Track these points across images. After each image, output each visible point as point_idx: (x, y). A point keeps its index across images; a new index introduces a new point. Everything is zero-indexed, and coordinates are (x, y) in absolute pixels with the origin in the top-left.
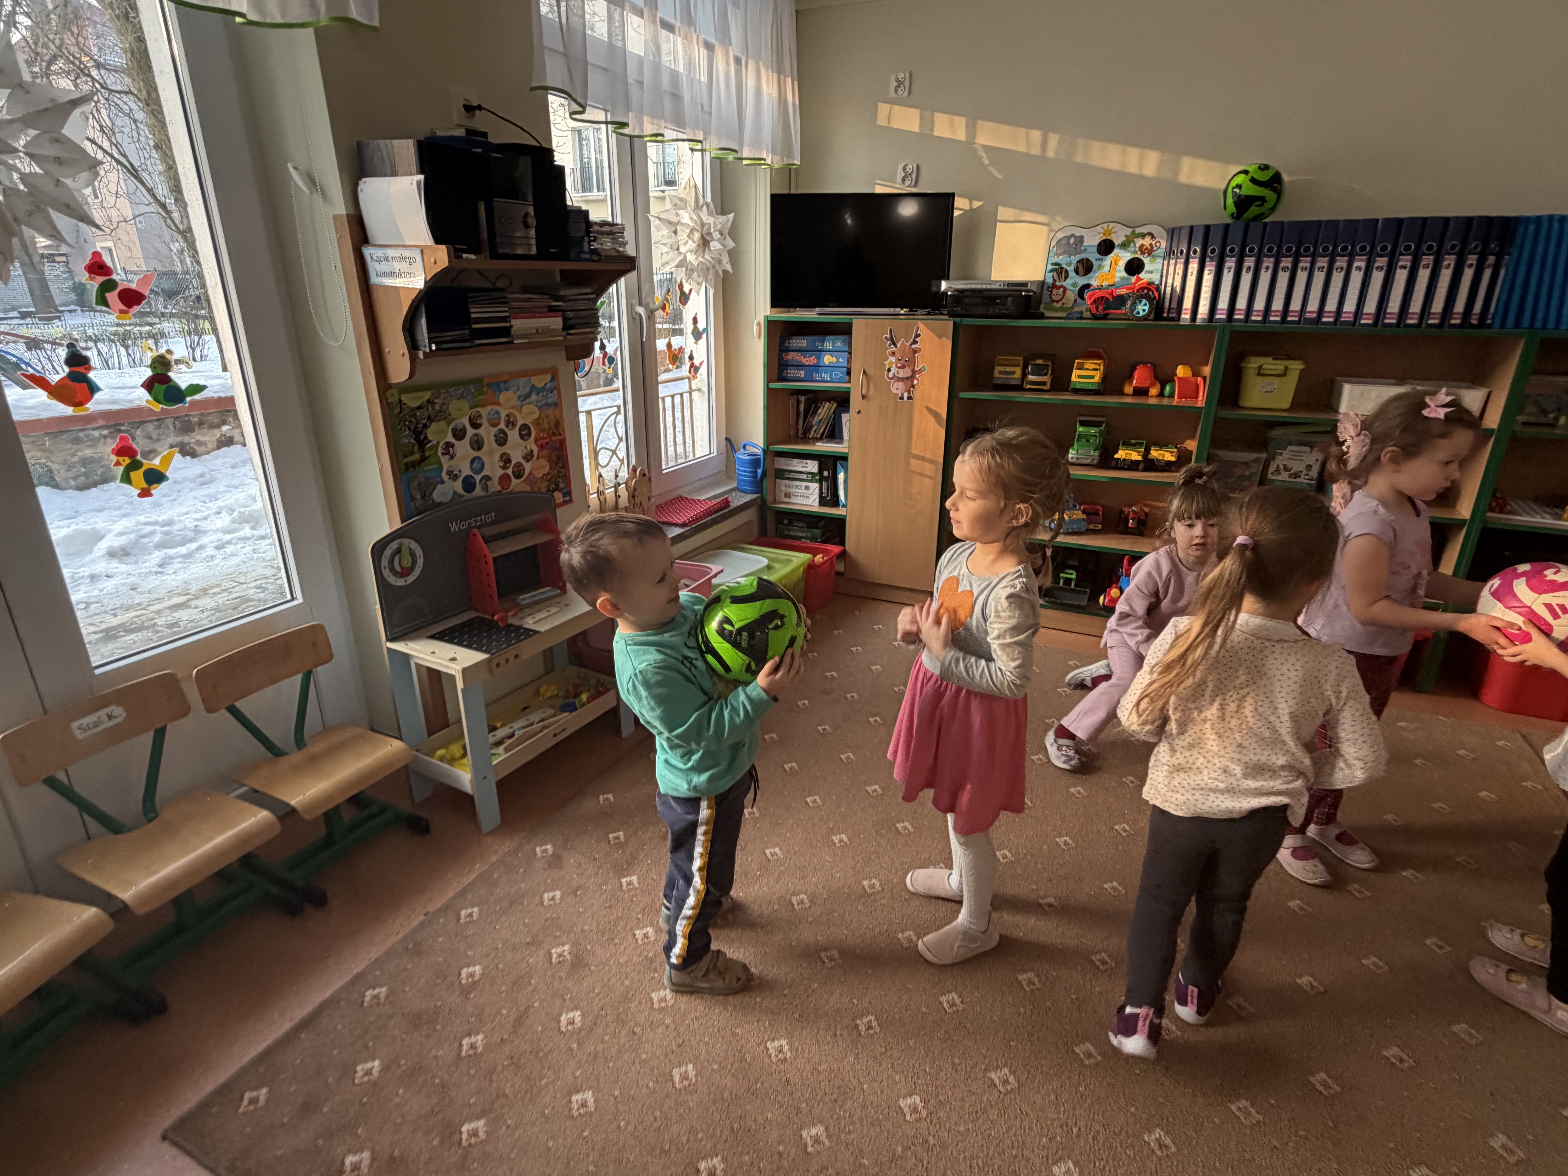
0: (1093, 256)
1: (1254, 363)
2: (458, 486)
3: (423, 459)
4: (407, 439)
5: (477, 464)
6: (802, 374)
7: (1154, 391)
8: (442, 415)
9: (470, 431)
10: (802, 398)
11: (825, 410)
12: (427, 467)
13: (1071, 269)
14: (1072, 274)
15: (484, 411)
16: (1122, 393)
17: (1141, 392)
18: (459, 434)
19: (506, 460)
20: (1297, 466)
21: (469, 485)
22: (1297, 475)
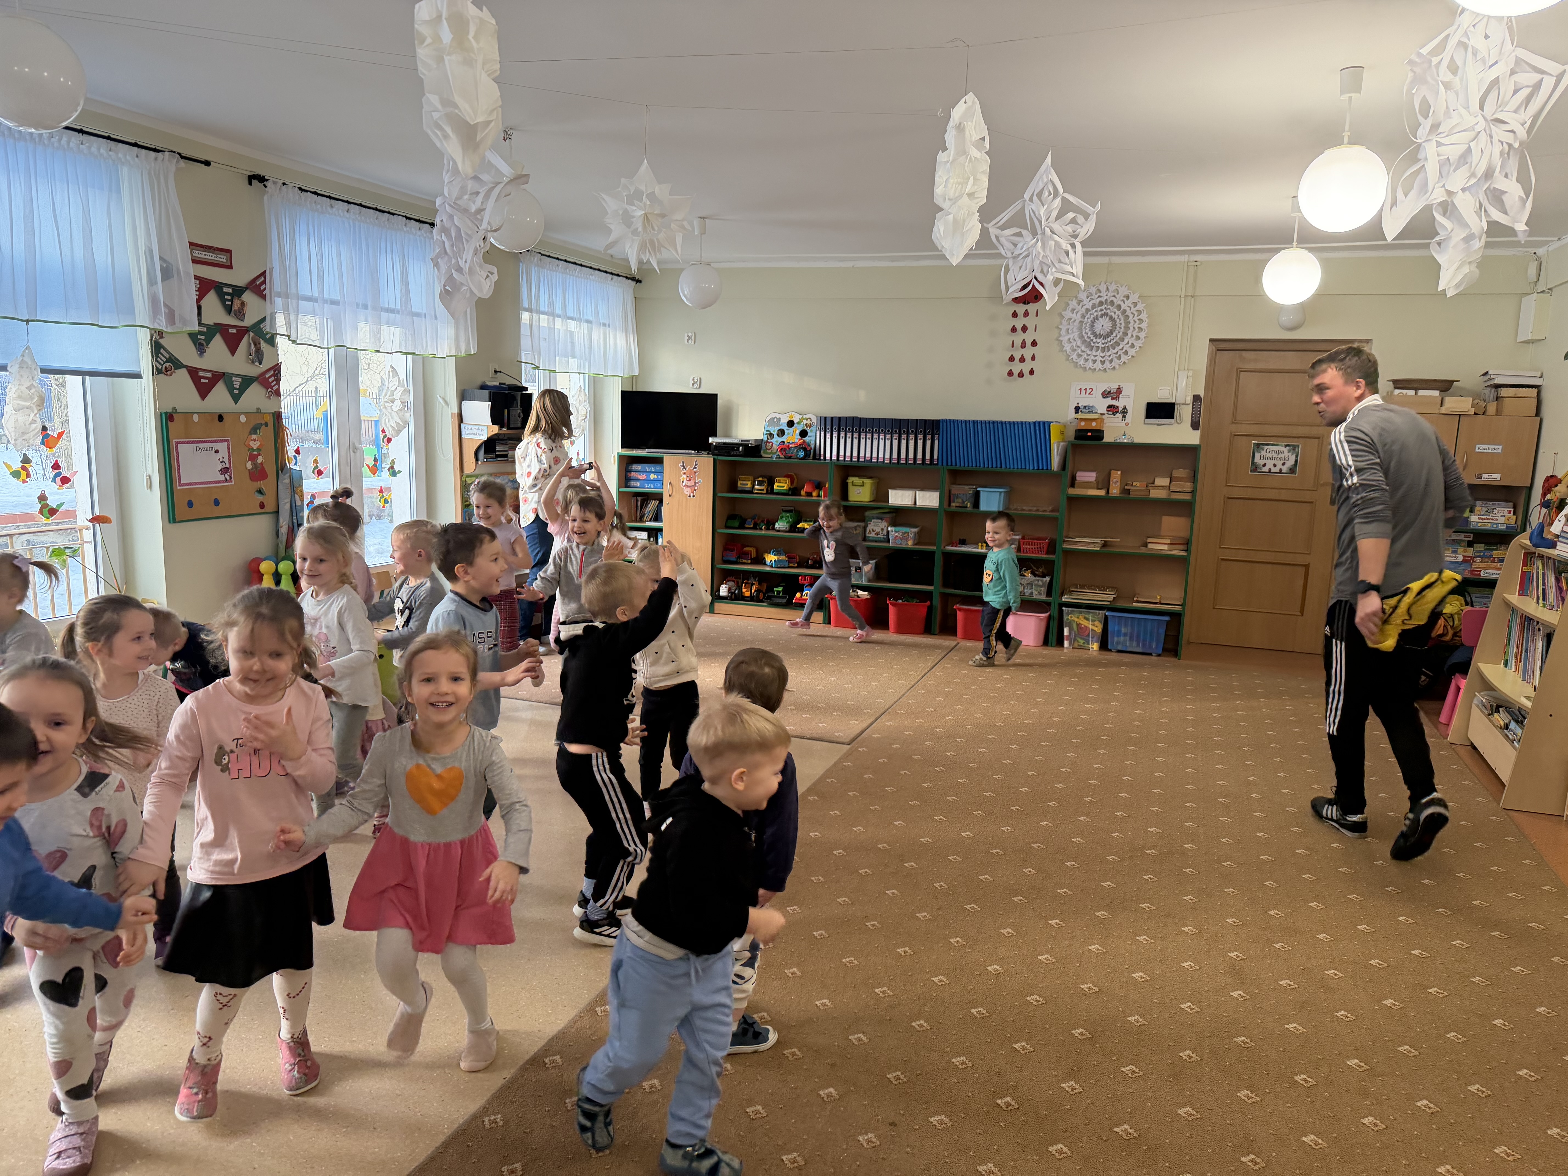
0: (785, 428)
1: (851, 480)
6: (638, 484)
7: (814, 494)
10: (639, 499)
11: (653, 504)
13: (775, 433)
14: (776, 436)
16: (800, 495)
17: (809, 494)
20: (878, 530)
22: (878, 534)
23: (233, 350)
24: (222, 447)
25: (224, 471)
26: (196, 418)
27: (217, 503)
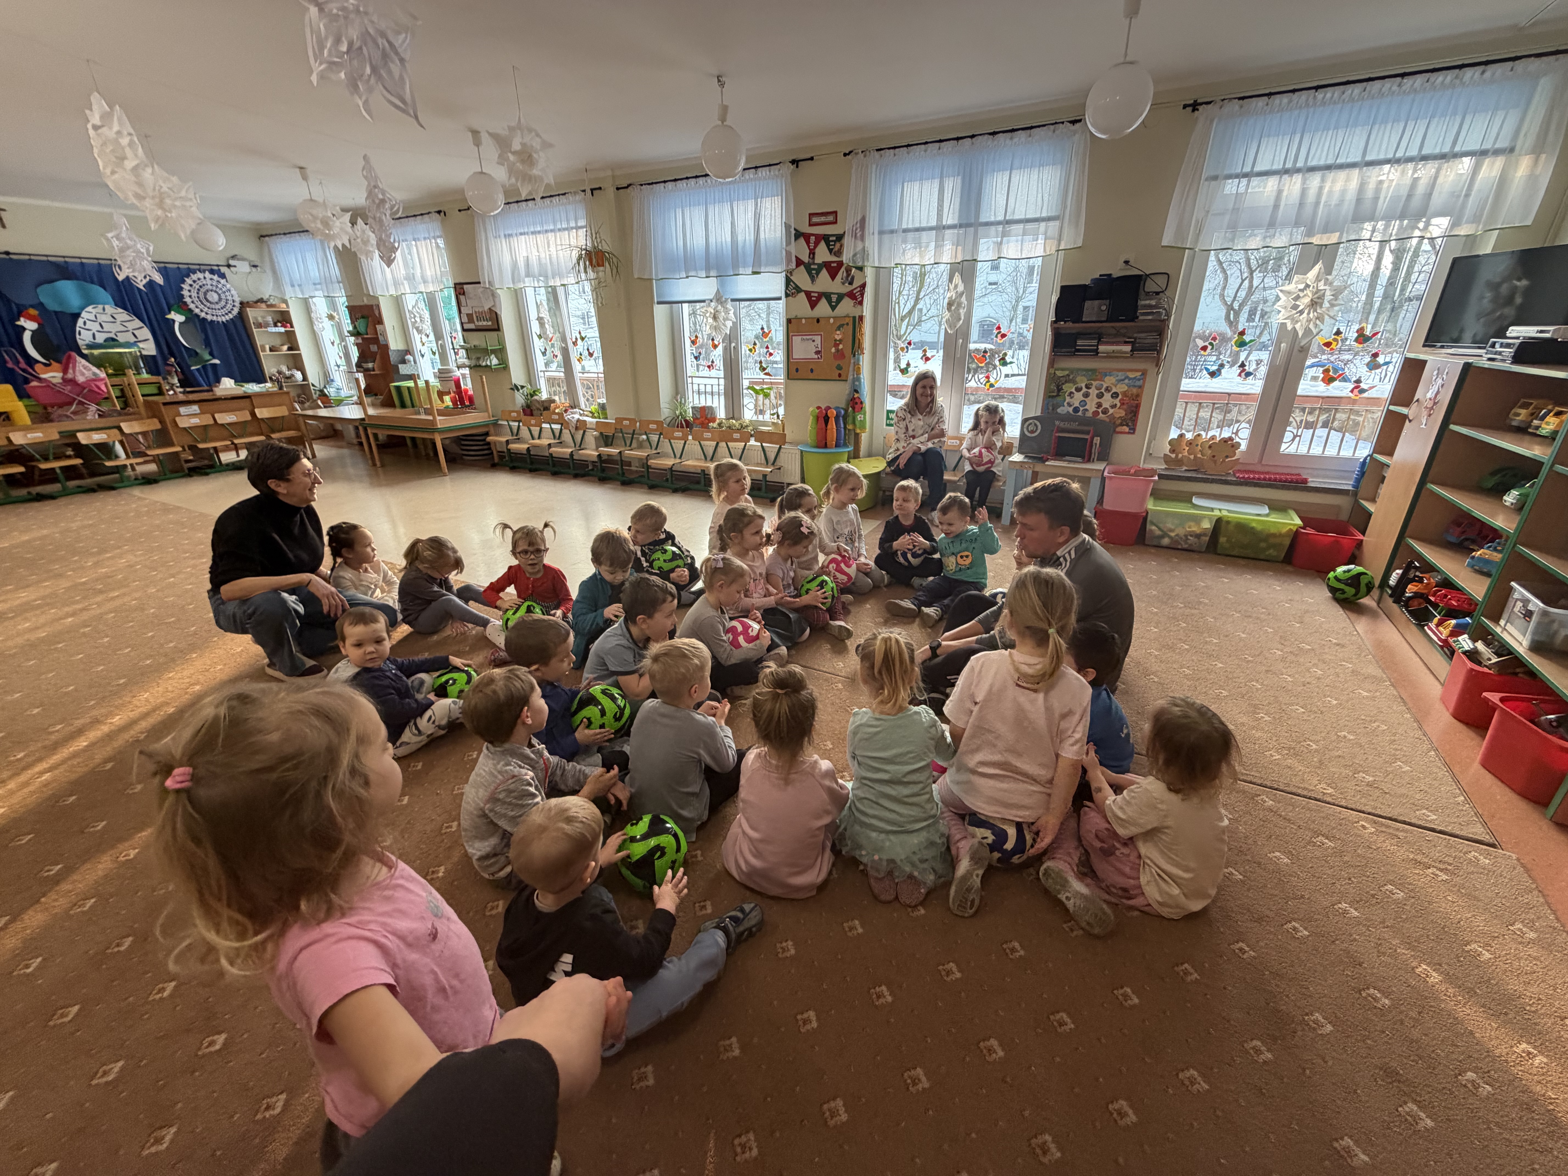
2: (1071, 410)
3: (1058, 395)
4: (1053, 387)
5: (1083, 403)
8: (1074, 382)
9: (1084, 390)
12: (1059, 399)
15: (1095, 383)
18: (1078, 390)
19: (1099, 405)
21: (1076, 410)
23: (833, 278)
24: (818, 339)
25: (817, 353)
26: (804, 321)
27: (812, 371)
